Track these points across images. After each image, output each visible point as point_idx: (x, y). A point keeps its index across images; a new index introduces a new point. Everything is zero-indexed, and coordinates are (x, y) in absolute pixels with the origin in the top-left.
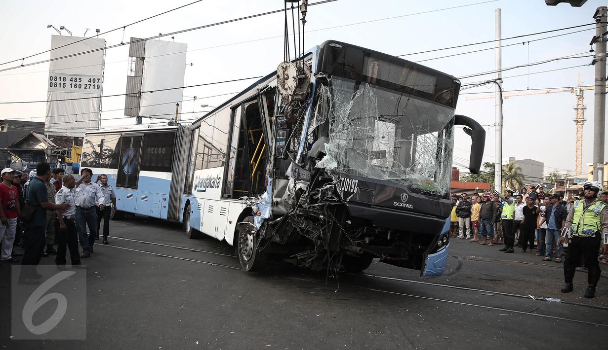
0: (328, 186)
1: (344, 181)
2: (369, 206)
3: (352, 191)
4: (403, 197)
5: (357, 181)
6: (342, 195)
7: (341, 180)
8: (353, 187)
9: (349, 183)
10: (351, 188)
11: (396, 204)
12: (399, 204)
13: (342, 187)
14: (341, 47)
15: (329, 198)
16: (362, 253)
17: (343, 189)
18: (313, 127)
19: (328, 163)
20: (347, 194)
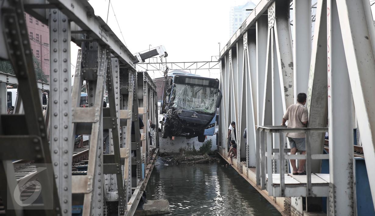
2: (185, 117)
7: (178, 110)
10: (180, 112)
11: (192, 116)
14: (179, 77)
15: (176, 114)
18: (172, 97)
19: (175, 106)
20: (179, 114)
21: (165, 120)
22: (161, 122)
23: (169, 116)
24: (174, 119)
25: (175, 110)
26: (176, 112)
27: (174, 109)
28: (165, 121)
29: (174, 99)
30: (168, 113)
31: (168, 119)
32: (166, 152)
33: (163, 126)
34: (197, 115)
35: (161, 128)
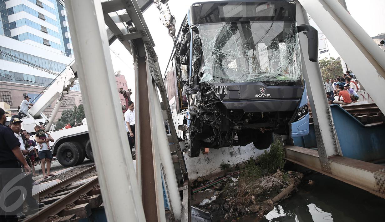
0: (210, 92)
1: (218, 88)
2: (239, 100)
3: (225, 93)
4: (262, 90)
5: (227, 87)
6: (219, 97)
7: (216, 88)
8: (225, 91)
9: (222, 89)
10: (224, 92)
11: (257, 96)
12: (260, 96)
13: (218, 92)
14: (201, 5)
15: (212, 98)
16: (241, 129)
17: (219, 93)
18: (195, 60)
19: (207, 78)
20: (222, 96)
21: (188, 121)
22: (180, 127)
23: (194, 109)
24: (210, 114)
25: (209, 88)
26: (213, 93)
27: (205, 88)
28: (188, 124)
29: (199, 63)
30: (193, 104)
31: (193, 117)
32: (200, 177)
33: (187, 135)
34: (268, 92)
35: (184, 138)
